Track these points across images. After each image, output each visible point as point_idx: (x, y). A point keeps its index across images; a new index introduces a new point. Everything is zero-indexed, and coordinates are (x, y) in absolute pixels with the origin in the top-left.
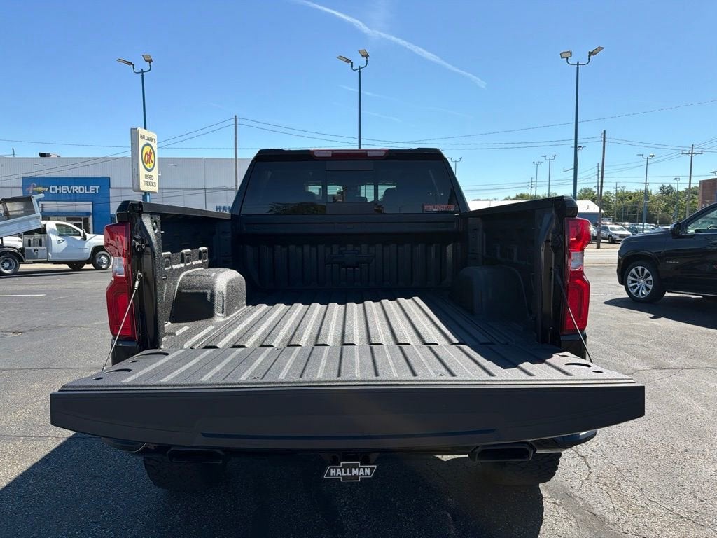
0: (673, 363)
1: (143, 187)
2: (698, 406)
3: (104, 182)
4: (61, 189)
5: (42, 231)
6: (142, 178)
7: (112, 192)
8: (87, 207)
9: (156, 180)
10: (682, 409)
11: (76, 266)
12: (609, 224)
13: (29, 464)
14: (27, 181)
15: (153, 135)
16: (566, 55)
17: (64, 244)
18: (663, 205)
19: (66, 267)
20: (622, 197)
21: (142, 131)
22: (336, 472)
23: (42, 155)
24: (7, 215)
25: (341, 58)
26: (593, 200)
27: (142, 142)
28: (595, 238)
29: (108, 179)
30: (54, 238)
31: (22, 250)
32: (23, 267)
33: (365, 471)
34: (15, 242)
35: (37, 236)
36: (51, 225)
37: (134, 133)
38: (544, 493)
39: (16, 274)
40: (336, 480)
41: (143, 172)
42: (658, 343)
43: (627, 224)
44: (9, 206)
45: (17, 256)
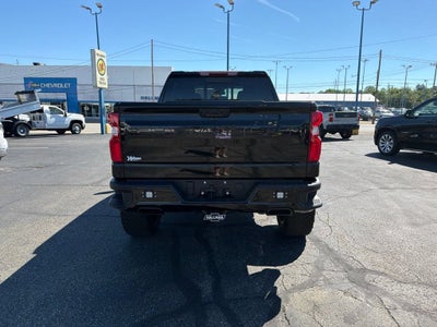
0: (392, 186)
1: (99, 85)
2: (396, 206)
3: (73, 81)
4: (48, 85)
5: (41, 111)
6: (98, 80)
7: (78, 87)
8: (63, 96)
9: (106, 81)
10: (387, 207)
11: (61, 132)
12: (381, 109)
13: (63, 226)
14: (27, 80)
15: (104, 54)
16: (356, 4)
17: (53, 119)
18: (417, 97)
19: (55, 132)
20: (392, 92)
21: (97, 51)
22: (209, 217)
23: (35, 64)
24: (20, 102)
25: (217, 5)
26: (374, 94)
27: (97, 58)
28: (371, 118)
29: (75, 79)
30: (48, 116)
31: (30, 122)
32: (31, 132)
33: (221, 217)
34: (25, 118)
35: (38, 114)
36: (46, 108)
37: (93, 52)
38: (307, 240)
39: (28, 136)
40: (209, 221)
41: (98, 76)
42: (387, 176)
43: (393, 109)
44: (21, 96)
45: (29, 126)
